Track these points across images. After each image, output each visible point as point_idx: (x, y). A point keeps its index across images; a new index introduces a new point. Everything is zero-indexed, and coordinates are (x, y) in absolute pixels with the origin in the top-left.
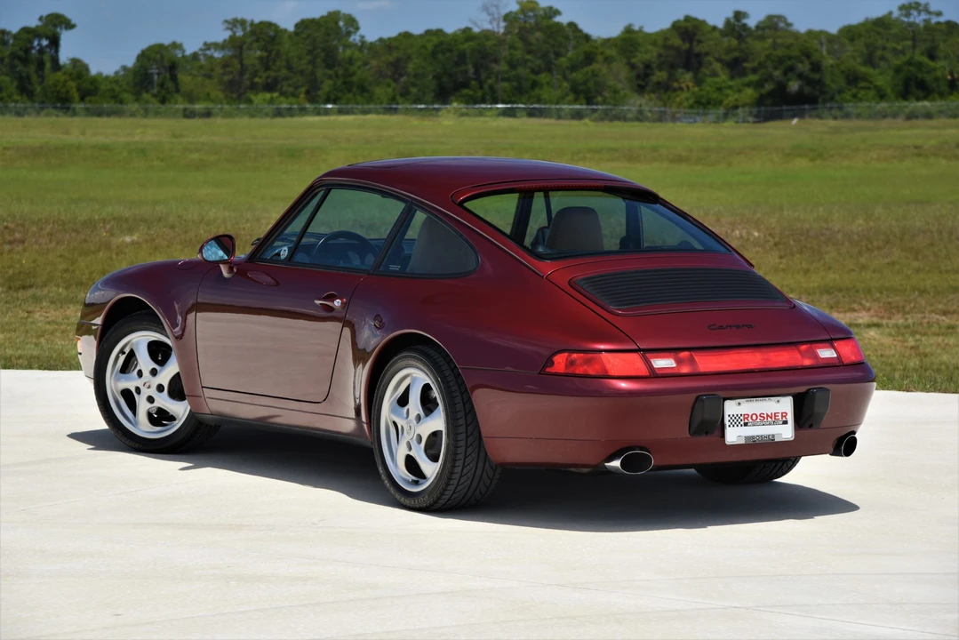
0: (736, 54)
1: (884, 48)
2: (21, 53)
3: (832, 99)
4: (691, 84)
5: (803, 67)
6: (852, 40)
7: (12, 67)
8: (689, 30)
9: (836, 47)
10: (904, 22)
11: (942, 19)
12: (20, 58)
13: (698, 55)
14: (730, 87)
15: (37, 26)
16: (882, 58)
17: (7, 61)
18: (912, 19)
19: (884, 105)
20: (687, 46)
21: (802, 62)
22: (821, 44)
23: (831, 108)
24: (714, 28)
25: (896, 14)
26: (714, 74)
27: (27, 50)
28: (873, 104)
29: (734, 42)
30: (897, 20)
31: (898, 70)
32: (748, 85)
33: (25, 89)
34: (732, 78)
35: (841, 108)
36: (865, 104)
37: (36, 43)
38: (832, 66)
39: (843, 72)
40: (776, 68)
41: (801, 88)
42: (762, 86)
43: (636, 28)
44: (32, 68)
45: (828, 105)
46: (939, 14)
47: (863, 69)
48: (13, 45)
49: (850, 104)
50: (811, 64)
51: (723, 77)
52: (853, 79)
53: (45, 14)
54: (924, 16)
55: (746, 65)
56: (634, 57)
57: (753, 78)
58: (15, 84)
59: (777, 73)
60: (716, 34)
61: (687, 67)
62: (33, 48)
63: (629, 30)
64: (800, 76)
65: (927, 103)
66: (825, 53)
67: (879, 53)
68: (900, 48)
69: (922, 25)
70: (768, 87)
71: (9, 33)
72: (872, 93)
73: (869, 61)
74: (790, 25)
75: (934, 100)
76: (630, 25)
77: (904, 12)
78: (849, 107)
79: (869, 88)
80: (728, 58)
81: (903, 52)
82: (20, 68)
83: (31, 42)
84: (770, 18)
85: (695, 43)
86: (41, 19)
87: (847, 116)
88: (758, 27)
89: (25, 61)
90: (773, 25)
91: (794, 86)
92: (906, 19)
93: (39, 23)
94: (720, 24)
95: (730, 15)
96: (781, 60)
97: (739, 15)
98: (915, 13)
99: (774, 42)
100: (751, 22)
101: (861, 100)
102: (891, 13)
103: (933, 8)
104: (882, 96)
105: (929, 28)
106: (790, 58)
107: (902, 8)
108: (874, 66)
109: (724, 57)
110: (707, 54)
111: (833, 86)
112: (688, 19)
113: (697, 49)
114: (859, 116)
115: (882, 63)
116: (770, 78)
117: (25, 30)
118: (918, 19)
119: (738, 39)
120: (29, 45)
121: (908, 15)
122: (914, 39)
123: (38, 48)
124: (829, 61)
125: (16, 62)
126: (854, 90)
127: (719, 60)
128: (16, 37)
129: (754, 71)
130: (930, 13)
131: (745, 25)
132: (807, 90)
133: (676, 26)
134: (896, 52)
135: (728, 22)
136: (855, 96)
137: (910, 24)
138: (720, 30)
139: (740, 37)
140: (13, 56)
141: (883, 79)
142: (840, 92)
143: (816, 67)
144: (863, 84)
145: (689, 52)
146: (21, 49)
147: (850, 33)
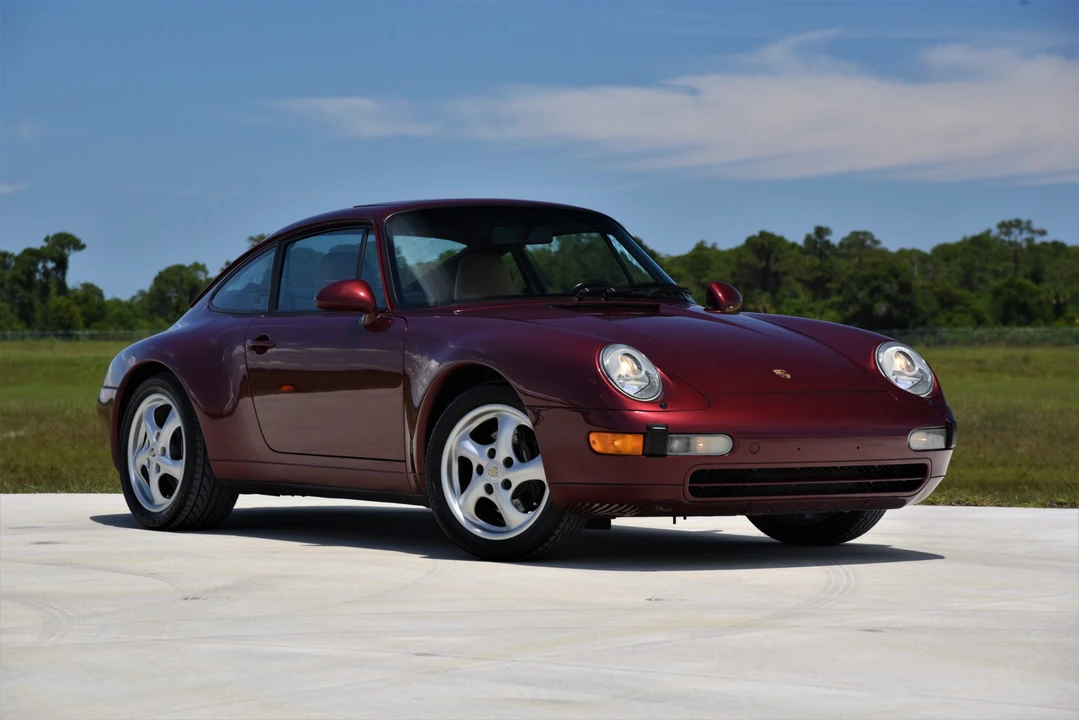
0: (819, 274)
1: (983, 269)
2: (23, 277)
3: (924, 323)
4: (768, 306)
5: (891, 288)
6: (947, 259)
7: (13, 293)
8: (764, 246)
9: (930, 266)
10: (1003, 241)
11: (1048, 239)
12: (20, 282)
13: (776, 275)
14: (812, 310)
15: (42, 248)
16: (981, 280)
17: (7, 286)
18: (1012, 238)
19: (981, 331)
20: (764, 264)
21: (889, 282)
22: (913, 264)
23: (922, 333)
24: (794, 245)
25: (995, 232)
26: (795, 296)
27: (31, 274)
28: (970, 329)
29: (817, 261)
30: (996, 238)
31: (997, 293)
32: (831, 307)
33: (26, 315)
34: (814, 299)
35: (934, 334)
36: (960, 329)
37: (40, 266)
38: (923, 287)
39: (936, 294)
40: (860, 289)
41: (889, 312)
42: (847, 309)
43: (709, 245)
44: (36, 292)
45: (920, 329)
46: (1043, 233)
47: (958, 292)
48: (14, 268)
49: (945, 329)
50: (900, 284)
51: (804, 298)
52: (947, 302)
53: (51, 234)
54: (1026, 235)
55: (828, 285)
56: (706, 275)
57: (835, 299)
58: (17, 310)
59: (862, 295)
60: (796, 252)
61: (764, 287)
62: (37, 270)
63: (700, 247)
64: (888, 297)
65: (1030, 330)
66: (916, 273)
67: (978, 274)
68: (1000, 268)
69: (1024, 245)
70: (853, 310)
71: (12, 255)
72: (969, 317)
73: (967, 282)
74: (877, 242)
75: (1038, 326)
76: (702, 242)
77: (1004, 230)
78: (944, 332)
79: (965, 312)
80: (809, 278)
81: (1004, 274)
82: (22, 293)
83: (35, 264)
84: (855, 234)
85: (772, 261)
86: (47, 239)
87: (941, 343)
88: (841, 244)
89: (28, 284)
90: (859, 242)
91: (881, 308)
92: (1006, 238)
93: (45, 244)
94: (800, 241)
95: (811, 231)
96: (866, 281)
97: (821, 231)
98: (1016, 231)
99: (860, 261)
100: (835, 239)
101: (956, 325)
102: (989, 231)
103: (1036, 226)
104: (979, 321)
105: (1032, 248)
106: (876, 277)
107: (1002, 225)
108: (972, 289)
109: (805, 277)
110: (785, 273)
111: (925, 309)
112: (763, 234)
113: (774, 267)
114: (954, 343)
115: (981, 286)
116: (854, 300)
117: (29, 252)
118: (1019, 237)
119: (820, 257)
120: (32, 269)
121: (1008, 233)
122: (1016, 261)
123: (42, 271)
124: (919, 282)
125: (17, 286)
126: (949, 314)
127: (799, 280)
128: (18, 259)
129: (839, 292)
130: (1033, 232)
131: (828, 242)
132: (896, 313)
133: (751, 242)
134: (997, 274)
135: (808, 239)
136: (949, 320)
137: (1011, 244)
138: (800, 248)
139: (821, 255)
140: (15, 279)
141: (982, 303)
142: (934, 315)
143: (905, 288)
144: (959, 308)
145: (766, 270)
146: (23, 272)
147: (945, 252)
